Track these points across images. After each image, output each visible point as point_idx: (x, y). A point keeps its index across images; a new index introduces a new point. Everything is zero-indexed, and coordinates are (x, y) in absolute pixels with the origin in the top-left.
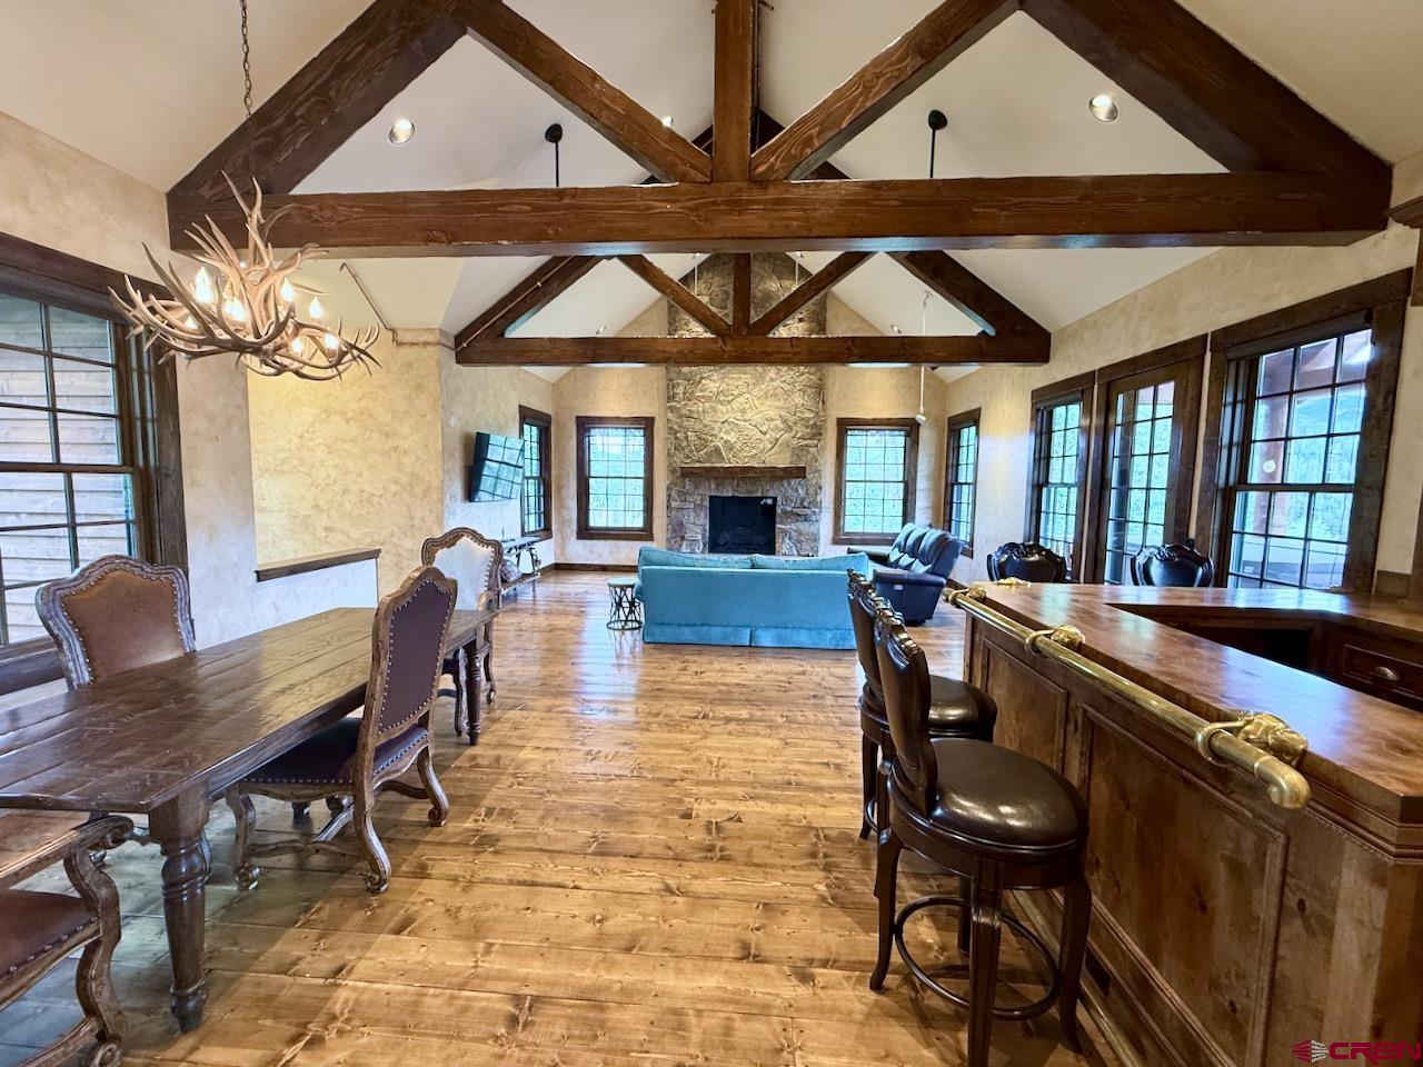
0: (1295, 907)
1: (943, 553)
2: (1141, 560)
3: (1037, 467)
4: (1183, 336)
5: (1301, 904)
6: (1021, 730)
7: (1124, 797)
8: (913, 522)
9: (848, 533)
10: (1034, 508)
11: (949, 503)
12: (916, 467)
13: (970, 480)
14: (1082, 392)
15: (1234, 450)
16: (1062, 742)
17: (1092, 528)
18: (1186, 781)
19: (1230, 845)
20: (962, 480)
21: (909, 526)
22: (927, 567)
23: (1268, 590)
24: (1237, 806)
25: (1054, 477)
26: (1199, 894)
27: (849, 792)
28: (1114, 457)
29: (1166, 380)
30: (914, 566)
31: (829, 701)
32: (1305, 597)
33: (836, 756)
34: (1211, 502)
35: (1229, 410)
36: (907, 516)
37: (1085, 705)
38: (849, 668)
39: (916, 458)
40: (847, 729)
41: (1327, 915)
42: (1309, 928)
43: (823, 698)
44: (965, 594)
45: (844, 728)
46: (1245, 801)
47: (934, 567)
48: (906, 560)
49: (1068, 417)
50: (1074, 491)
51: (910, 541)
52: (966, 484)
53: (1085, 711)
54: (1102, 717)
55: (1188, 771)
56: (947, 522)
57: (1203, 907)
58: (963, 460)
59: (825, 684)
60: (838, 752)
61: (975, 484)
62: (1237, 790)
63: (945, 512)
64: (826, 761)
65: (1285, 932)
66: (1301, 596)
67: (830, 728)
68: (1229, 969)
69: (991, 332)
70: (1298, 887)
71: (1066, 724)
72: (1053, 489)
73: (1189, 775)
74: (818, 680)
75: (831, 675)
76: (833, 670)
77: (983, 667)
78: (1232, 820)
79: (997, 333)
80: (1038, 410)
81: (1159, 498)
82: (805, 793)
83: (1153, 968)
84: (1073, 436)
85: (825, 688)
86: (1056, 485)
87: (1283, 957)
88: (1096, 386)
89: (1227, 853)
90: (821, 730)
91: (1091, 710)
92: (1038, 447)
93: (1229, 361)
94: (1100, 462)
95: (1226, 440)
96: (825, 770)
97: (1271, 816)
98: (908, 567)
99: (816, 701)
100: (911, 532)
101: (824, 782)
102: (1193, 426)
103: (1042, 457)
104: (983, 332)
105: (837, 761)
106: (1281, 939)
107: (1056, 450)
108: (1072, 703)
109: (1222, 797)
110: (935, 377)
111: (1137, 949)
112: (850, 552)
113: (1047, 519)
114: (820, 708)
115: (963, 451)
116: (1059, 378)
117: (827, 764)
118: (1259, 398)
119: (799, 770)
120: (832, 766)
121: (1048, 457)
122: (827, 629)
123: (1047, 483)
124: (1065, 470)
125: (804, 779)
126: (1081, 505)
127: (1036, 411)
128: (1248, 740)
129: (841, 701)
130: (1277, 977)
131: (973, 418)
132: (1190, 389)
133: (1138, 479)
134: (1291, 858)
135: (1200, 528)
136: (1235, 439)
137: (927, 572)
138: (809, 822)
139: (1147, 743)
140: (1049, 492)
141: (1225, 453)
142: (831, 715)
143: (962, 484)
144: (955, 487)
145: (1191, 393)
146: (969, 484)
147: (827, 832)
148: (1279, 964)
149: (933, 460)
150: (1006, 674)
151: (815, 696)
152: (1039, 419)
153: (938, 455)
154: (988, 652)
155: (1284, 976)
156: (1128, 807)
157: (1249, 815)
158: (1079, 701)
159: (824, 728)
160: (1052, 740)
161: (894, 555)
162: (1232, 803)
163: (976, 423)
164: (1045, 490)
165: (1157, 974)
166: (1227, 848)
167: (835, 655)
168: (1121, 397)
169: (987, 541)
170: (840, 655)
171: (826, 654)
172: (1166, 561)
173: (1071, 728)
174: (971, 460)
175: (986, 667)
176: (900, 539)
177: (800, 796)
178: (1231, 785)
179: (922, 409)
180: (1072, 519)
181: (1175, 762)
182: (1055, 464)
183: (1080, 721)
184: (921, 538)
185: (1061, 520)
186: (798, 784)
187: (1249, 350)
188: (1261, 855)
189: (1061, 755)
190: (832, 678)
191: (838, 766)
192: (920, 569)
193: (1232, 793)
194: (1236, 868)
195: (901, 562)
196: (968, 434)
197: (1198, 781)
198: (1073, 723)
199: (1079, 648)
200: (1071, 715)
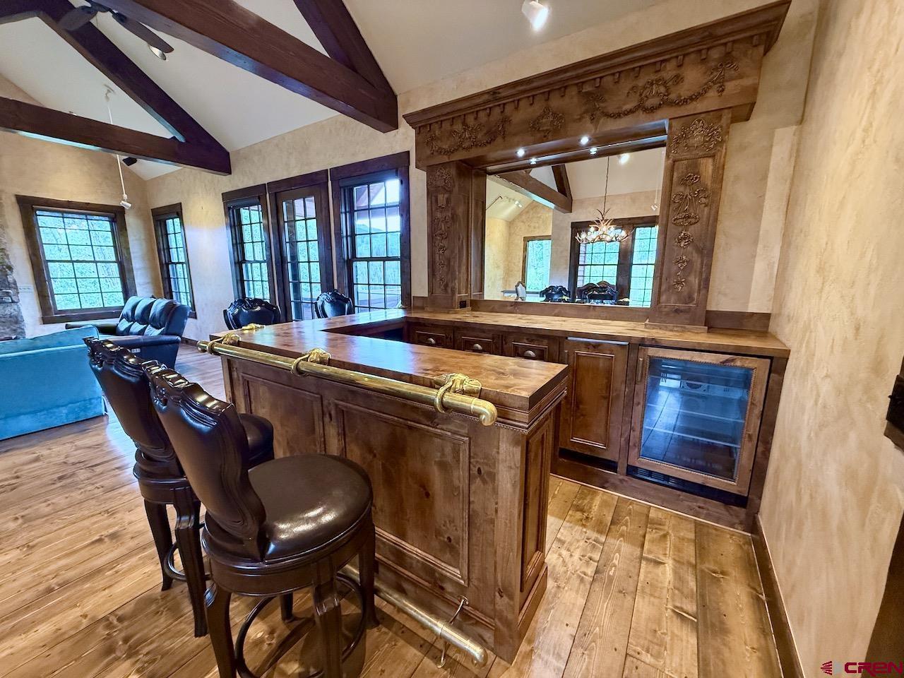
0: (476, 473)
1: (174, 317)
2: (319, 303)
3: (235, 249)
4: (315, 169)
5: (479, 470)
6: (287, 432)
7: (370, 450)
8: (135, 294)
9: (61, 311)
10: (239, 278)
11: (167, 279)
12: (128, 249)
13: (183, 260)
14: (259, 198)
15: (349, 238)
16: (322, 431)
17: (280, 288)
18: (410, 428)
19: (439, 454)
20: (174, 259)
21: (132, 300)
22: (160, 330)
23: (373, 312)
24: (442, 431)
25: (249, 256)
26: (425, 489)
27: (136, 554)
28: (286, 242)
29: (310, 195)
30: (146, 331)
31: (83, 474)
32: (388, 313)
33: (109, 526)
34: (343, 268)
35: (344, 215)
36: (128, 291)
37: (336, 401)
38: (99, 435)
39: (127, 242)
40: (115, 492)
41: (491, 470)
42: (484, 482)
43: (73, 474)
44: (220, 342)
45: (110, 494)
46: (444, 427)
47: (167, 328)
48: (137, 327)
49: (251, 216)
50: (264, 266)
51: (138, 311)
52: (179, 263)
53: (336, 405)
54: (351, 405)
55: (411, 421)
56: (169, 293)
57: (428, 495)
58: (172, 244)
59: (71, 460)
60: (111, 520)
61: (188, 262)
62: (440, 422)
63: (165, 284)
64: (97, 537)
65: (473, 488)
66: (386, 313)
67: (93, 502)
68: (445, 522)
69: (180, 138)
70: (477, 462)
71: (323, 417)
72: (249, 265)
73: (412, 423)
74: (62, 459)
75: (78, 448)
76: (79, 443)
77: (245, 396)
78: (439, 440)
79: (187, 141)
80: (229, 208)
81: (316, 268)
82: (78, 588)
83: (403, 543)
84: (256, 228)
85: (73, 464)
86: (251, 263)
87: (473, 501)
88: (268, 195)
89: (437, 459)
90: (81, 509)
91: (341, 403)
92: (234, 235)
93: (341, 188)
94: (278, 246)
95: (345, 234)
96: (98, 548)
97: (460, 430)
98: (141, 332)
99: (64, 482)
100: (138, 303)
101: (99, 562)
102: (328, 224)
103: (238, 243)
104: (174, 138)
105: (111, 531)
106: (471, 492)
107: (247, 238)
108: (325, 402)
109: (433, 429)
110: (131, 173)
111: (392, 536)
112: (67, 327)
113: (249, 285)
114: (75, 486)
115: (171, 237)
116: (241, 186)
117: (100, 540)
118: (355, 211)
119: (60, 569)
120: (106, 539)
121: (242, 243)
122: (58, 406)
123: (244, 261)
124: (256, 250)
125: (70, 574)
126: (270, 274)
127: (228, 210)
128: (455, 392)
129: (99, 469)
130: (471, 513)
131: (176, 211)
132: (323, 202)
133: (302, 257)
134: (472, 448)
135: (339, 283)
136: (349, 234)
137: (162, 334)
138: (92, 618)
139: (384, 413)
140: (246, 266)
141: (345, 239)
142: (90, 488)
143: (176, 264)
144: (170, 266)
145: (324, 205)
146: (182, 263)
147: (120, 613)
148: (471, 506)
149: (144, 244)
150: (267, 395)
151: (61, 478)
152: (231, 215)
153: (149, 241)
154: (247, 384)
155: (474, 511)
156: (375, 456)
157: (449, 434)
158: (330, 398)
159: (85, 504)
160: (313, 430)
161: (124, 325)
162: (439, 431)
163: (179, 215)
164: (244, 265)
165: (407, 545)
166: (437, 456)
167: (76, 428)
168: (284, 203)
169: (206, 304)
170: (82, 426)
171: (66, 430)
172: (331, 302)
173: (327, 419)
174: (180, 244)
175: (248, 396)
176: (127, 310)
177: (68, 599)
178: (436, 420)
179: (125, 196)
180: (266, 285)
181: (403, 419)
182: (248, 247)
183: (333, 413)
184: (149, 307)
185: (258, 285)
186: (61, 585)
187: (347, 183)
188: (456, 453)
189: (323, 439)
190: (79, 451)
191: (114, 536)
192: (153, 332)
193: (438, 425)
194: (443, 466)
195: (131, 330)
196: (173, 225)
197: (418, 425)
198: (328, 416)
199: (330, 362)
200: (325, 409)
